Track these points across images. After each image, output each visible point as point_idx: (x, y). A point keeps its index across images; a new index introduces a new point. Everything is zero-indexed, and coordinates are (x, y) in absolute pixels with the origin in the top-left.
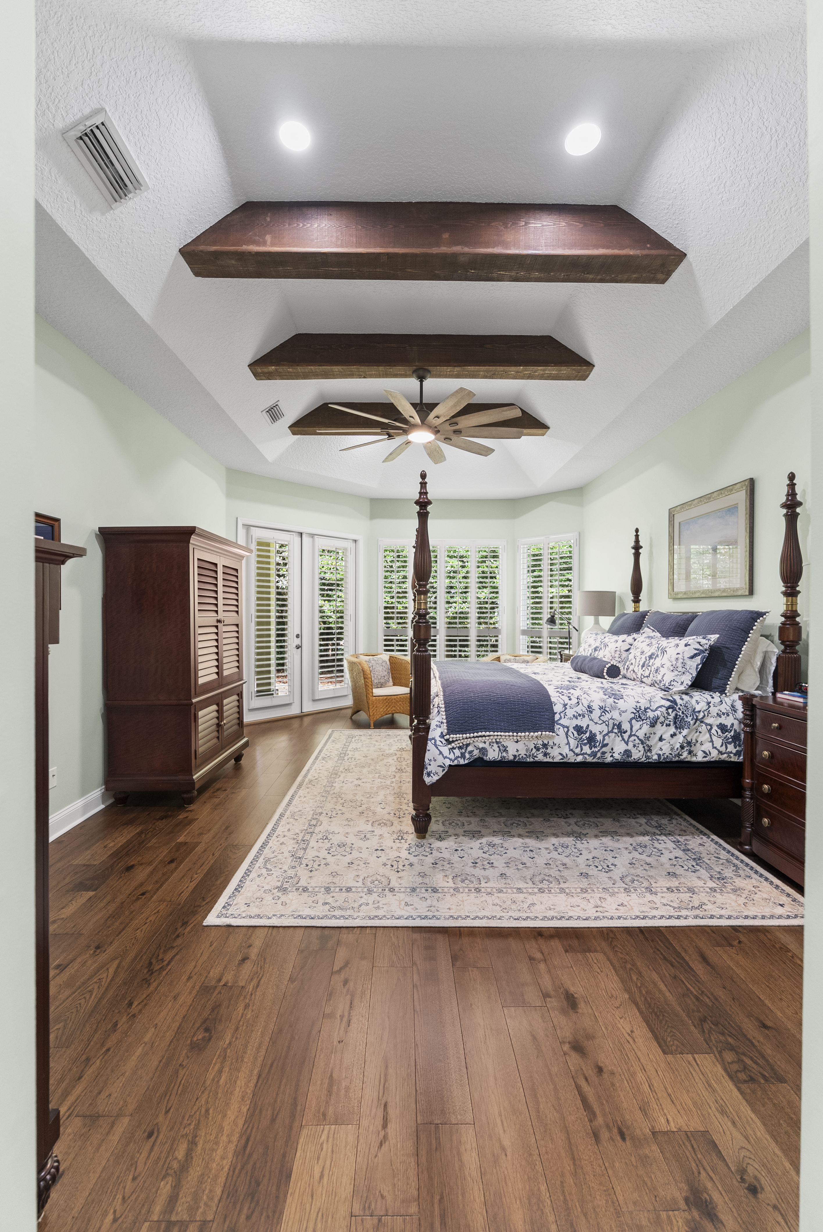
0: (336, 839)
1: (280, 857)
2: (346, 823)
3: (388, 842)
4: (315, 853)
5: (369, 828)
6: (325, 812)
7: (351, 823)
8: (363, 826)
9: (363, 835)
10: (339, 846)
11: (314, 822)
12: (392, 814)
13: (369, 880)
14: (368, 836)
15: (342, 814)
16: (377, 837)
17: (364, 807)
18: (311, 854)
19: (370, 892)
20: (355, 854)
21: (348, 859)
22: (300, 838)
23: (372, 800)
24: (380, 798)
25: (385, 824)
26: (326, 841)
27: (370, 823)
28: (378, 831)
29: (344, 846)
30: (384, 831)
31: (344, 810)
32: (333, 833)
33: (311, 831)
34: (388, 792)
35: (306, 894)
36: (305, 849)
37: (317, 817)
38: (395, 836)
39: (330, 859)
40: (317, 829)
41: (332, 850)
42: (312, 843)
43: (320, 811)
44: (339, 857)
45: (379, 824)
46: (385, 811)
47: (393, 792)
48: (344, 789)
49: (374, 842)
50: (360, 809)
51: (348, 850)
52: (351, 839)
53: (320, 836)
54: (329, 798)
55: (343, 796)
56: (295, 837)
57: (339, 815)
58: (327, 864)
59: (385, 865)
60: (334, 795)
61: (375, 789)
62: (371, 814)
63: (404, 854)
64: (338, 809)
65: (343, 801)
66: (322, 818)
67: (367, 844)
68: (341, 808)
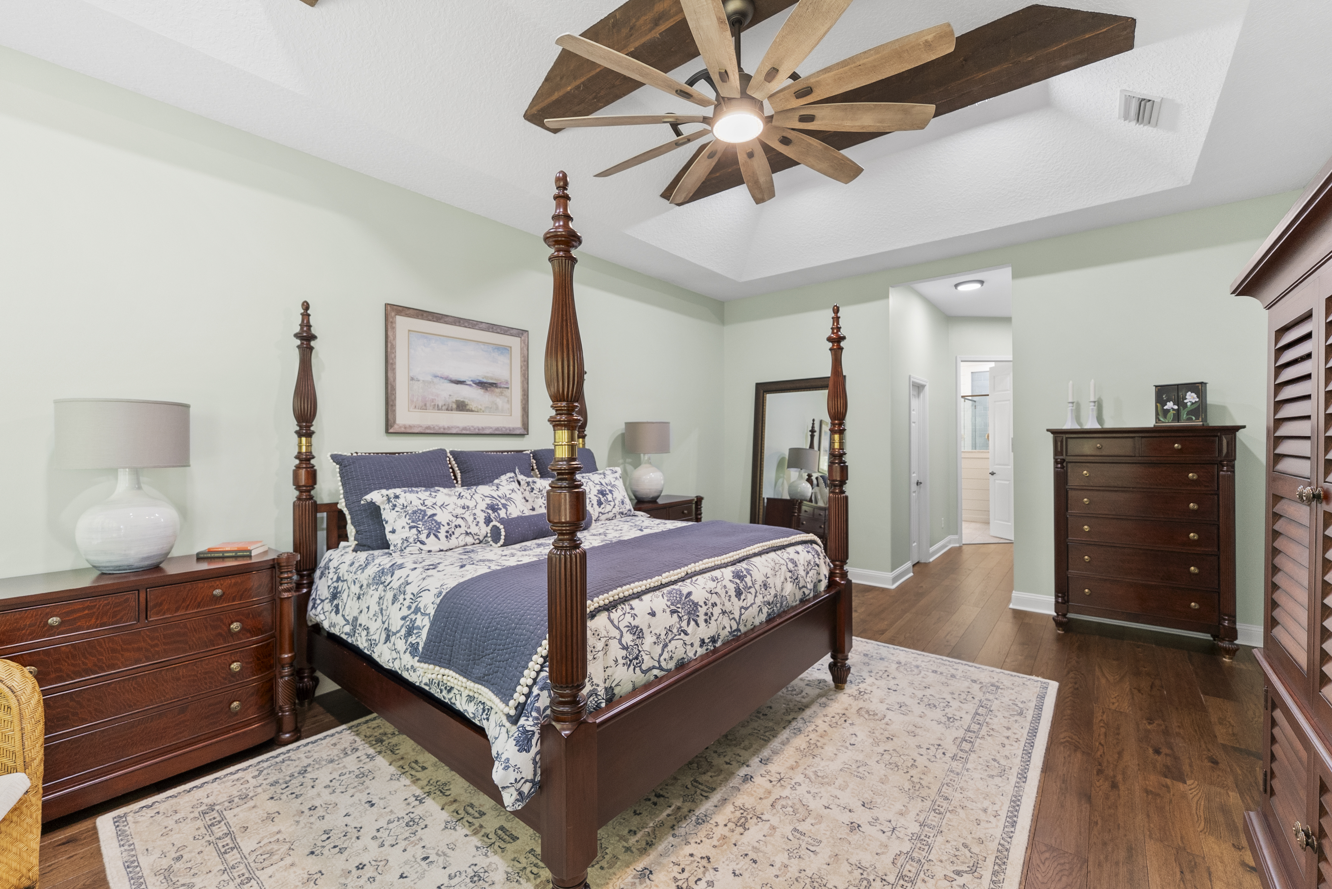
0: (937, 714)
1: (1007, 714)
2: (918, 731)
3: (878, 693)
4: (965, 706)
5: (890, 715)
6: (947, 758)
7: (911, 728)
8: (897, 721)
9: (902, 709)
10: (935, 706)
11: (966, 746)
12: (849, 721)
13: (914, 673)
14: (897, 707)
15: (919, 747)
16: (887, 702)
17: (881, 750)
18: (971, 707)
19: (917, 667)
20: (919, 694)
21: (928, 692)
22: (985, 728)
23: (860, 757)
24: (847, 756)
25: (867, 712)
26: (950, 716)
27: (886, 720)
28: (882, 708)
29: (929, 705)
30: (875, 705)
31: (915, 755)
32: (939, 723)
33: (970, 734)
34: (823, 763)
35: (973, 678)
36: (977, 713)
37: (961, 754)
38: (866, 696)
39: (949, 698)
40: (961, 733)
41: (944, 705)
42: (968, 718)
43: (954, 764)
44: (937, 696)
45: (875, 714)
46: (855, 729)
47: (817, 760)
48: (898, 806)
49: (893, 698)
50: (889, 746)
51: (925, 700)
52: (918, 709)
53: (957, 723)
54: (935, 788)
55: (907, 785)
56: (992, 732)
57: (925, 746)
58: (953, 693)
59: (894, 678)
60: (924, 793)
61: (839, 782)
62: (877, 734)
63: (869, 680)
64: (925, 758)
65: (912, 772)
66: (952, 749)
67: (901, 699)
68: (919, 759)
